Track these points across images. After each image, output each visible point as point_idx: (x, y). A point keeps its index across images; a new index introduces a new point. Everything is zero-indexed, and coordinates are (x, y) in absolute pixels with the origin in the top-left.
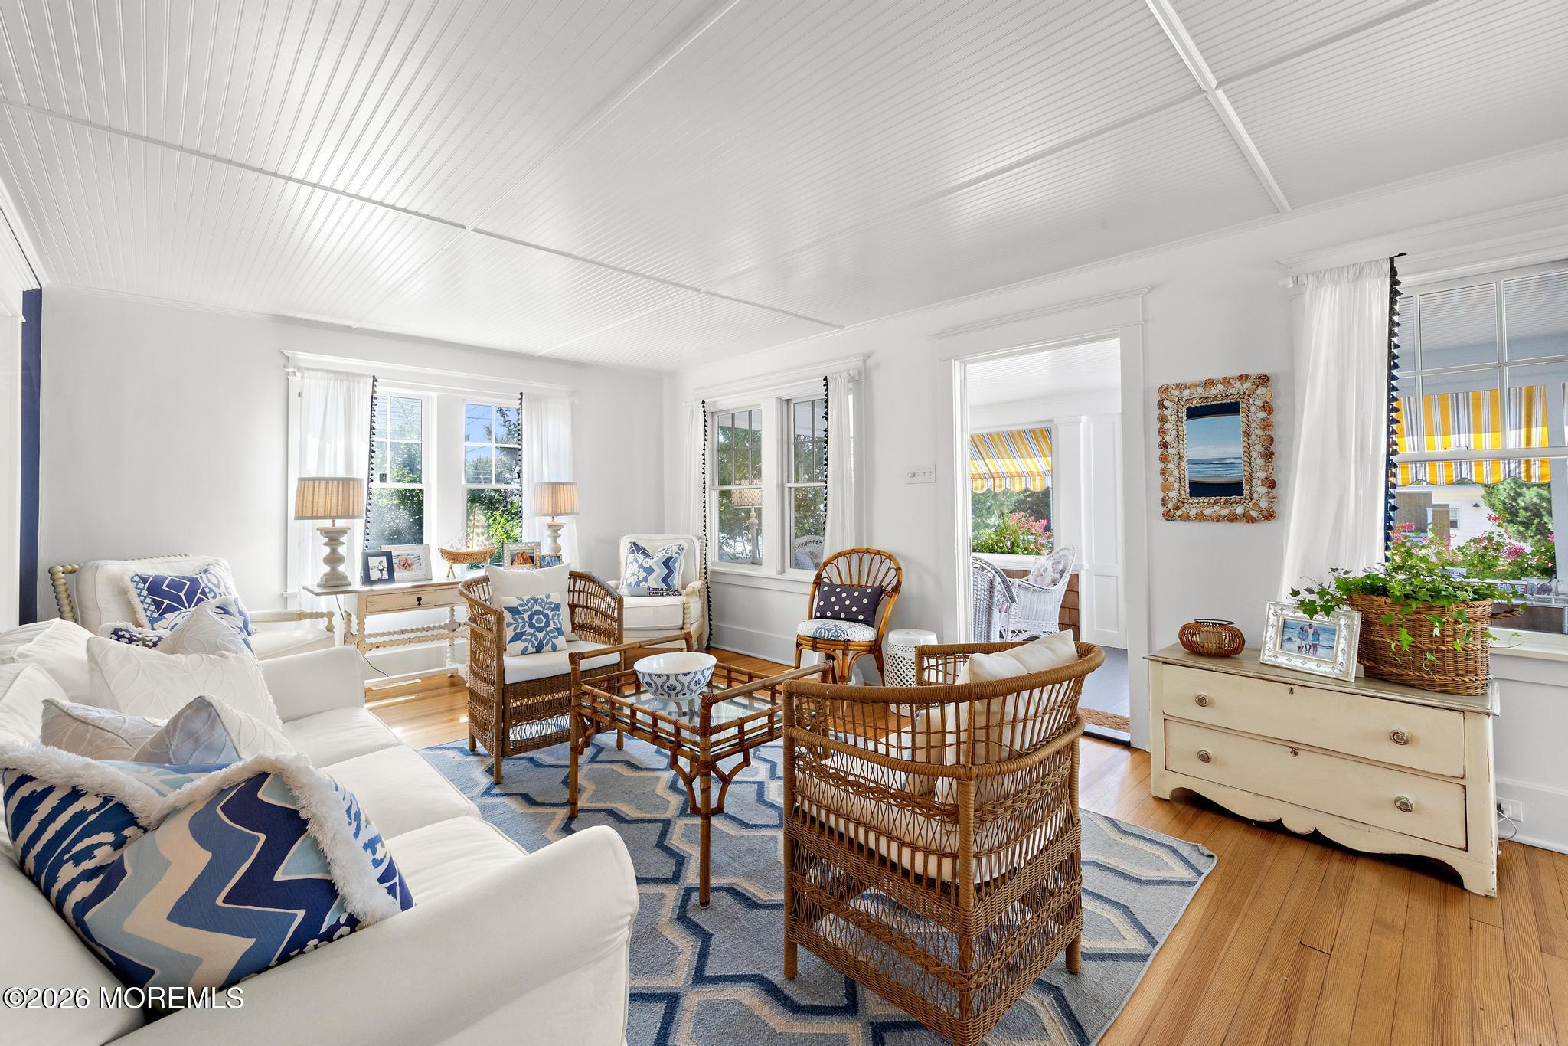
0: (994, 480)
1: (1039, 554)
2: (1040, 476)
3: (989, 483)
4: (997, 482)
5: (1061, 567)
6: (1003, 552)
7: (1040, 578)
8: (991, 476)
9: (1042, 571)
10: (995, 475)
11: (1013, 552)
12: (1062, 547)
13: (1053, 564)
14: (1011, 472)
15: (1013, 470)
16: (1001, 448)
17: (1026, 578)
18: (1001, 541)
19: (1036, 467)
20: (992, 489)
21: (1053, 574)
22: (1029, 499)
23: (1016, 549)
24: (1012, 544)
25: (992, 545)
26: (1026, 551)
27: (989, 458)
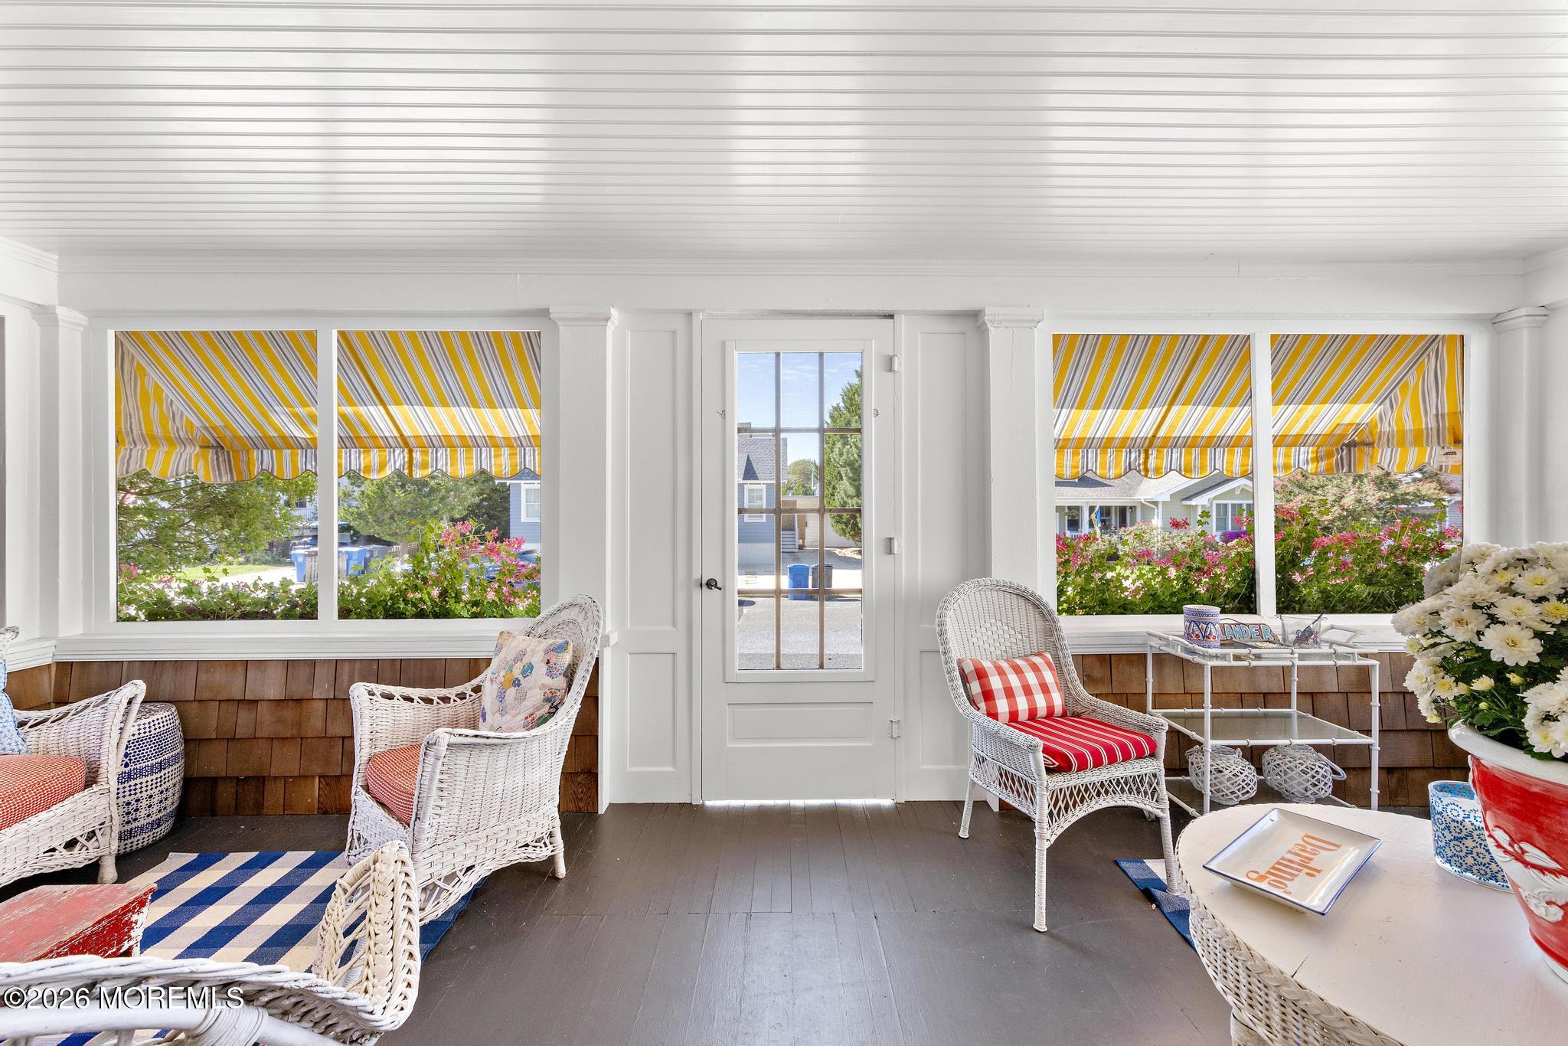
0: (411, 452)
1: (505, 615)
2: (511, 446)
3: (399, 459)
4: (417, 456)
5: (567, 658)
6: (421, 615)
7: (511, 692)
8: (405, 442)
9: (517, 672)
10: (412, 442)
11: (445, 614)
12: (564, 599)
13: (547, 651)
14: (448, 437)
15: (452, 432)
16: (419, 370)
17: (475, 682)
18: (416, 588)
19: (503, 428)
20: (406, 472)
21: (548, 681)
22: (485, 503)
23: (451, 604)
24: (444, 594)
25: (392, 597)
26: (479, 610)
27: (398, 403)
